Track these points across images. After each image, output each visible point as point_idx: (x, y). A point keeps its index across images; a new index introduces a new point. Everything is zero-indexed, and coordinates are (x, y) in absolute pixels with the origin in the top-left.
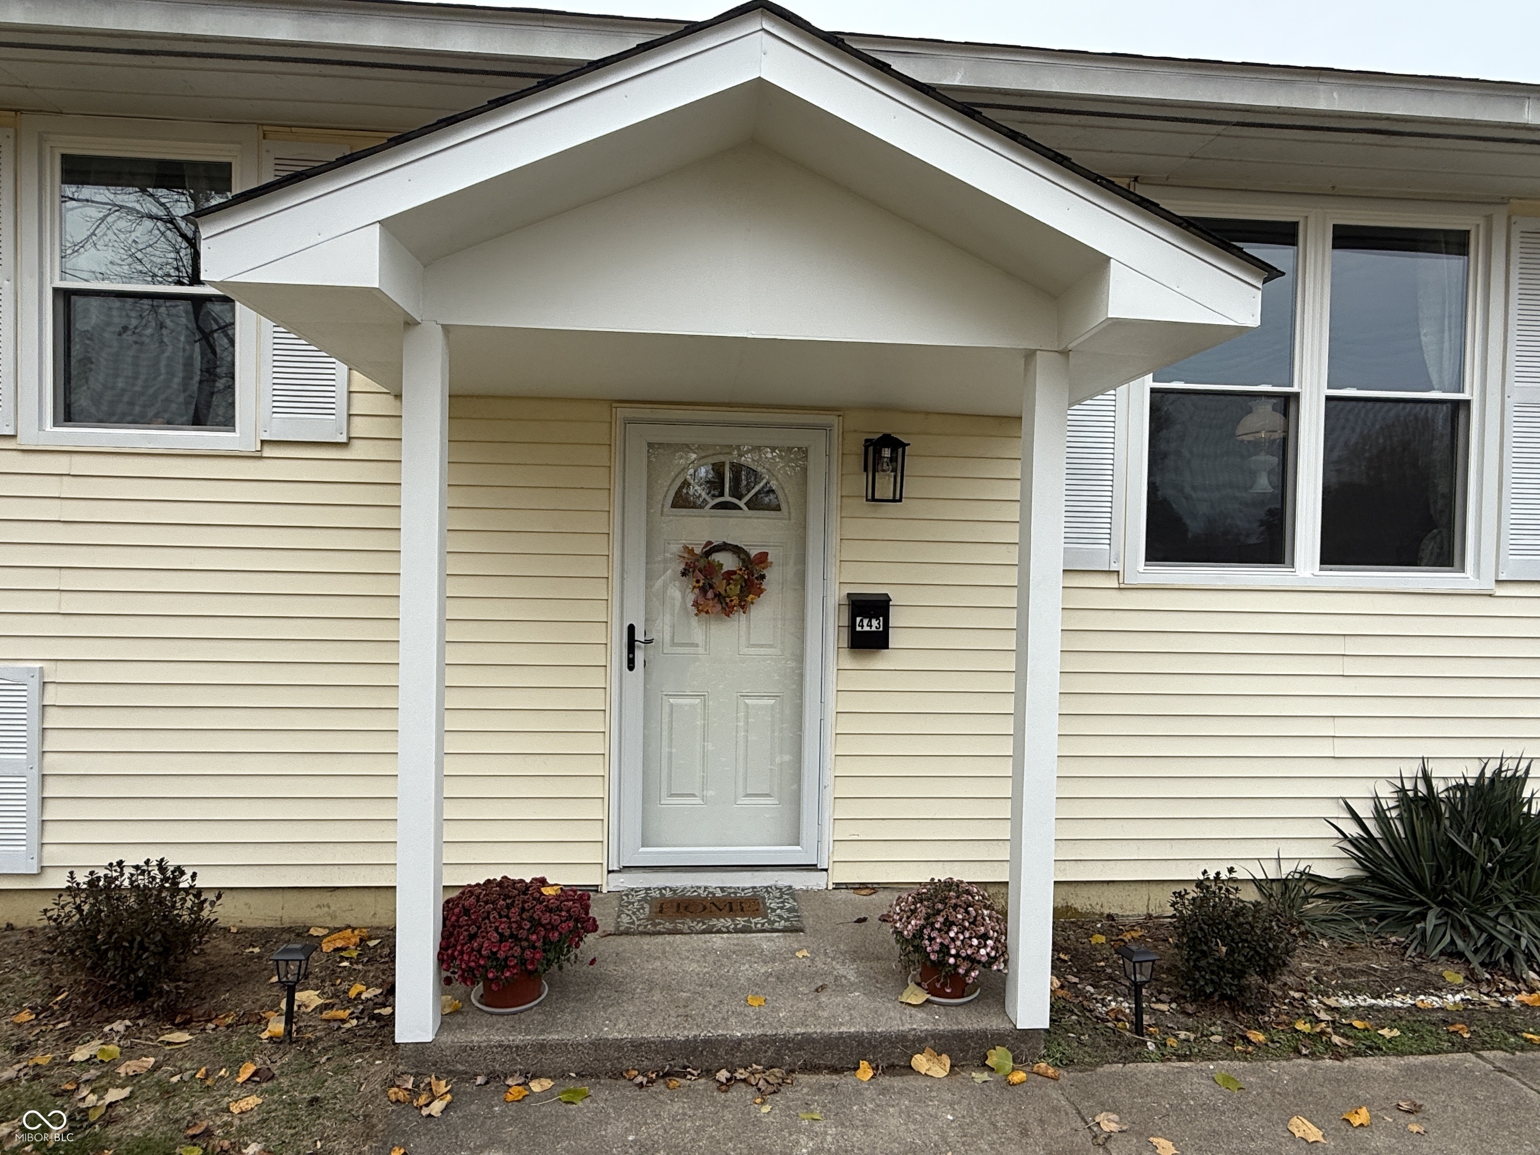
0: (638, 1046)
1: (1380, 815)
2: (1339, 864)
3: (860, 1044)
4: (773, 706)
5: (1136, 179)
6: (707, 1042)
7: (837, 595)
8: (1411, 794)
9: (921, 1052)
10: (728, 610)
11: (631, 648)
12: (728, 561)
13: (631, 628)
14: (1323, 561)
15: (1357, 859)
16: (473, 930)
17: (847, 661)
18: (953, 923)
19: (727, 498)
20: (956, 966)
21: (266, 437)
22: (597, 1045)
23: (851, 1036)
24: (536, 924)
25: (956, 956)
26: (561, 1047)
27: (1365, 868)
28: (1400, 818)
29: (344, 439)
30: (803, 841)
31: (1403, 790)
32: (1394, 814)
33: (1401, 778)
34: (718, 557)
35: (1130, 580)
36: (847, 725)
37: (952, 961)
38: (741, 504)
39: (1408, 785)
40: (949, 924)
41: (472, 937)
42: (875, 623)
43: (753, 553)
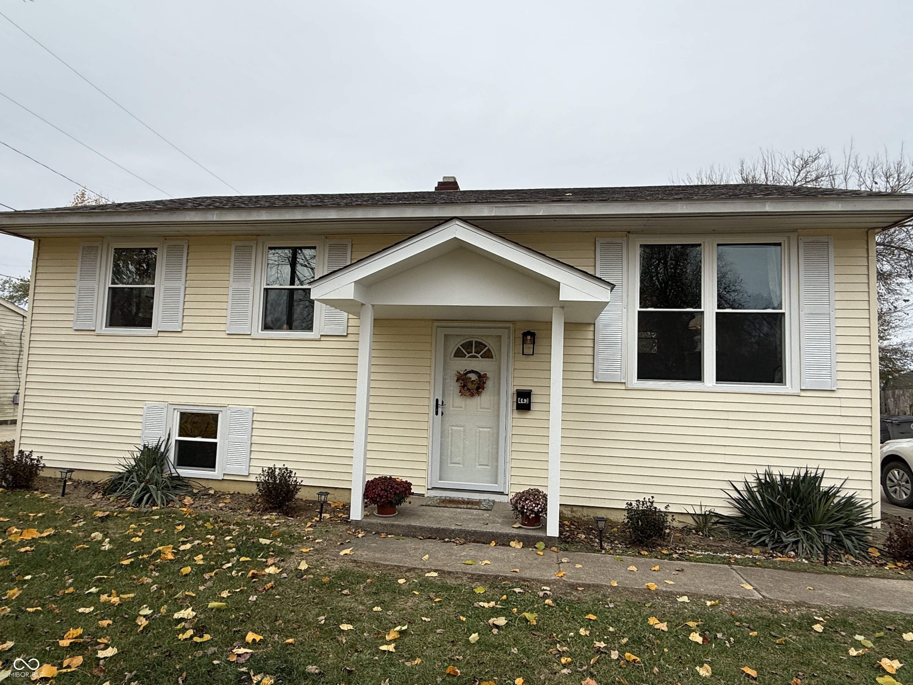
0: (421, 528)
1: (749, 490)
2: (728, 509)
3: (493, 536)
4: (489, 431)
5: (629, 232)
6: (443, 529)
7: (512, 390)
8: (763, 481)
9: (514, 541)
10: (472, 395)
11: (437, 407)
12: (473, 377)
13: (437, 400)
14: (717, 380)
15: (738, 508)
16: (374, 487)
17: (516, 415)
18: (528, 499)
19: (473, 354)
20: (526, 512)
21: (322, 334)
22: (409, 527)
23: (490, 532)
24: (392, 487)
25: (527, 509)
26: (398, 526)
27: (742, 512)
28: (758, 491)
29: (345, 334)
30: (499, 483)
31: (758, 479)
32: (755, 489)
33: (757, 474)
34: (469, 375)
35: (630, 386)
36: (515, 439)
37: (525, 511)
38: (479, 356)
39: (761, 477)
40: (526, 499)
41: (374, 489)
42: (525, 400)
43: (482, 374)
